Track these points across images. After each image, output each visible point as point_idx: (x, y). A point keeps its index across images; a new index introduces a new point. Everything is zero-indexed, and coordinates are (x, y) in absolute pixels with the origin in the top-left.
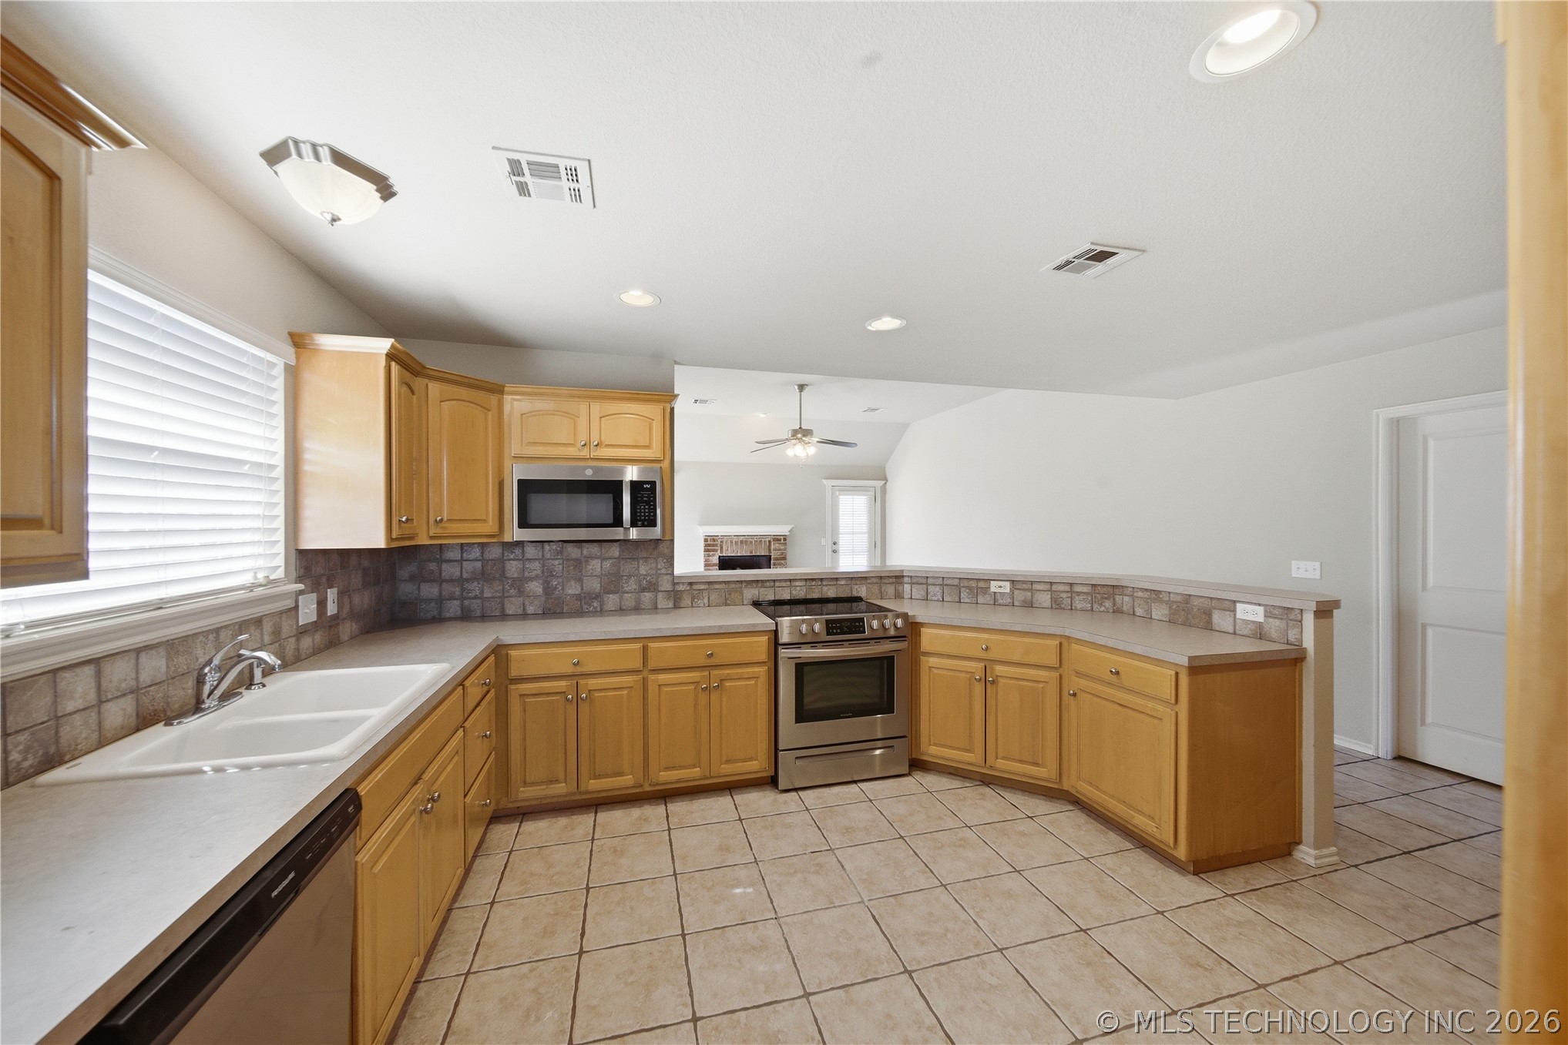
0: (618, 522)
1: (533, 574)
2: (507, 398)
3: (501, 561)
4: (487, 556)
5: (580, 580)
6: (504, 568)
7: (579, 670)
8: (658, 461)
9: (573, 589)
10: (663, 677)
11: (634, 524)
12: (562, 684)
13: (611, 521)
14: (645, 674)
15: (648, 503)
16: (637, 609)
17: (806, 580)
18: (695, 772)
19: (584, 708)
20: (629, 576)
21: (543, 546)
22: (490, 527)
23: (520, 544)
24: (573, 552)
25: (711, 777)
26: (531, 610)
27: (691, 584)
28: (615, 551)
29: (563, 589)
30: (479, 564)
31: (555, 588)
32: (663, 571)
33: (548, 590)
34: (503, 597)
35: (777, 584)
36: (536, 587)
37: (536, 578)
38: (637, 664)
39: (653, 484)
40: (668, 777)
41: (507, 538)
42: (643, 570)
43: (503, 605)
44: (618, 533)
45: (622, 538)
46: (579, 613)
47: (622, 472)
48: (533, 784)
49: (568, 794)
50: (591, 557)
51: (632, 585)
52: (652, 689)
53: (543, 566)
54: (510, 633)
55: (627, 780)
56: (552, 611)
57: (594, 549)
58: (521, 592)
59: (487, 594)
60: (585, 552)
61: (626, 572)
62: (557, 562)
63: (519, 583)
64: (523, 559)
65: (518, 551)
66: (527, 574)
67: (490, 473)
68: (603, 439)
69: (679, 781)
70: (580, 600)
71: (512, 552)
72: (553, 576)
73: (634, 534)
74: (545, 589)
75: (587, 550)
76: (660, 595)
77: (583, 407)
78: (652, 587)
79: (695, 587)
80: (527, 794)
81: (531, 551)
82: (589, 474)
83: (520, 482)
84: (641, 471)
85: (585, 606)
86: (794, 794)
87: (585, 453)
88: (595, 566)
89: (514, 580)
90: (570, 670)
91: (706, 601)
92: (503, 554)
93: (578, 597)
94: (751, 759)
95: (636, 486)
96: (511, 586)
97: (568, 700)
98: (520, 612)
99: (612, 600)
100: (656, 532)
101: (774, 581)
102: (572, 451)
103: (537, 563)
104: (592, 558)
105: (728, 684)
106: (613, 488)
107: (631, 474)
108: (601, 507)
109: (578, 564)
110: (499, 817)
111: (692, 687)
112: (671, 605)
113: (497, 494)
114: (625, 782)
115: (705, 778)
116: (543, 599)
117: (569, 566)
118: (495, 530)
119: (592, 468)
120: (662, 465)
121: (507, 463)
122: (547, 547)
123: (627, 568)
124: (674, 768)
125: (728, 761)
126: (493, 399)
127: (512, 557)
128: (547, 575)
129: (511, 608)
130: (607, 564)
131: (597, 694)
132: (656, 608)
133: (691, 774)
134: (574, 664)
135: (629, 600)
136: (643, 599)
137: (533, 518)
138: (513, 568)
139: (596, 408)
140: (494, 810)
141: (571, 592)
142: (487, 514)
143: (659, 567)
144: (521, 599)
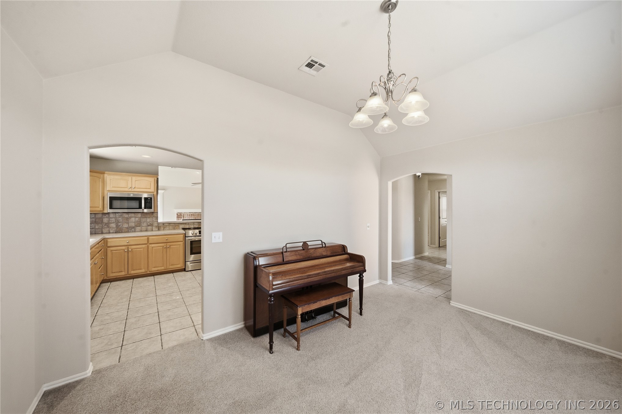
0: (140, 207)
1: (113, 222)
2: (105, 175)
3: (102, 219)
4: (96, 217)
5: (128, 223)
6: (103, 220)
7: (129, 244)
8: (153, 192)
9: (126, 226)
10: (153, 245)
11: (145, 208)
12: (124, 248)
13: (138, 207)
14: (148, 244)
15: (149, 203)
16: (146, 231)
17: (198, 223)
18: (163, 268)
19: (130, 254)
20: (144, 222)
21: (116, 214)
22: (100, 208)
23: (108, 213)
24: (126, 216)
25: (167, 269)
26: (111, 231)
27: (163, 224)
28: (139, 215)
29: (122, 226)
30: (94, 219)
31: (120, 226)
32: (155, 221)
33: (117, 226)
34: (102, 228)
35: (190, 224)
36: (113, 225)
37: (114, 223)
38: (146, 242)
39: (151, 198)
40: (154, 270)
41: (105, 211)
42: (148, 220)
43: (102, 230)
44: (140, 210)
45: (141, 212)
46: (128, 232)
47: (141, 195)
48: (114, 273)
49: (125, 275)
50: (130, 217)
51: (145, 224)
52: (150, 248)
53: (116, 219)
54: (107, 236)
55: (143, 271)
56: (119, 231)
57: (133, 215)
58: (108, 227)
59: (97, 227)
60: (130, 216)
61: (143, 221)
62: (120, 219)
63: (108, 224)
64: (109, 218)
65: (107, 215)
66: (110, 222)
67: (100, 194)
68: (136, 186)
69: (158, 270)
70: (128, 229)
71: (105, 216)
72: (118, 222)
73: (146, 211)
74: (116, 226)
75: (130, 215)
76: (154, 227)
77: (130, 178)
78: (151, 225)
79: (165, 225)
80: (111, 275)
81: (111, 215)
82: (132, 196)
83: (110, 197)
84: (149, 195)
85: (129, 229)
86: (190, 272)
87: (130, 190)
88: (133, 219)
89: (106, 223)
90: (126, 244)
91: (168, 228)
92: (102, 216)
93: (127, 228)
94: (178, 264)
95: (146, 199)
96: (105, 225)
97: (125, 251)
98: (108, 232)
99: (138, 228)
100: (152, 210)
101: (189, 223)
102: (126, 189)
103: (114, 219)
104: (132, 217)
105: (172, 246)
106: (139, 199)
107: (145, 195)
108: (135, 204)
109: (127, 219)
110: (104, 281)
111: (162, 247)
112: (157, 229)
113: (102, 201)
114: (142, 271)
115: (165, 269)
116: (116, 229)
117: (124, 220)
118: (102, 209)
119: (132, 194)
120: (154, 193)
121: (106, 192)
122: (117, 214)
123: (143, 220)
124: (156, 267)
125: (172, 265)
126: (102, 175)
127: (105, 217)
128: (117, 222)
129: (104, 231)
130: (137, 219)
131: (134, 250)
132: (153, 230)
133: (161, 269)
134: (127, 242)
135: (144, 228)
136: (148, 228)
137: (114, 207)
138: (105, 220)
139: (134, 178)
140: (103, 280)
141: (125, 226)
142: (99, 205)
143: (153, 219)
144: (108, 229)
